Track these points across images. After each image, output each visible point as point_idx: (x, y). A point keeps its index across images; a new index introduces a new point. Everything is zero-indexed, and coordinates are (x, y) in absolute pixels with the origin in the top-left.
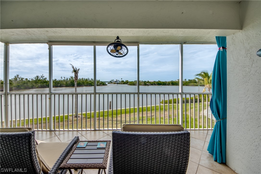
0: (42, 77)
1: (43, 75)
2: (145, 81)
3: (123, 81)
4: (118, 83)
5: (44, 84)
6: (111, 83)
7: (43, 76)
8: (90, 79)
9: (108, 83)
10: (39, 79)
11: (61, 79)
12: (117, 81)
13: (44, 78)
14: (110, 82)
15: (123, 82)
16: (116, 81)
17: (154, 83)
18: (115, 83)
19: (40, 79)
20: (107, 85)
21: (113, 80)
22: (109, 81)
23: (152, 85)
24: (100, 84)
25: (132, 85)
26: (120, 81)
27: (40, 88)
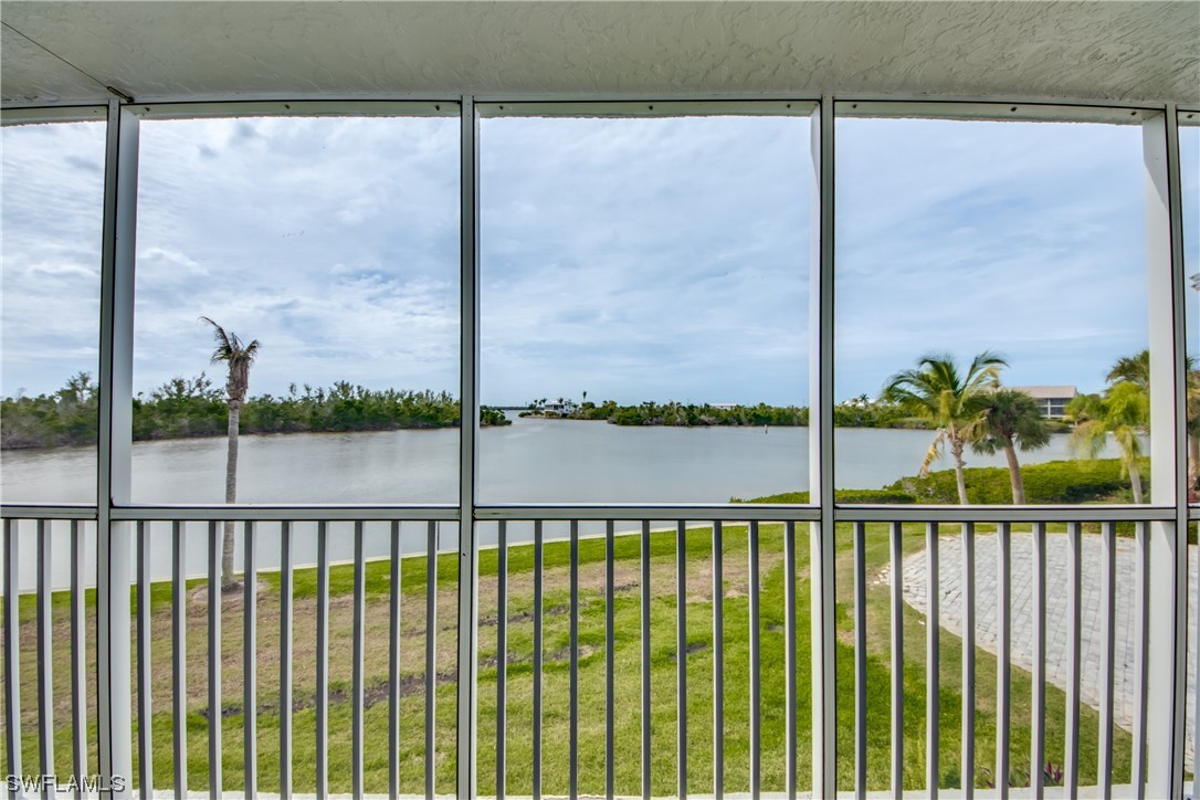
0: (199, 385)
1: (203, 374)
2: (692, 407)
3: (592, 405)
4: (564, 411)
5: (205, 419)
6: (536, 413)
7: (204, 380)
8: (435, 396)
9: (520, 412)
10: (185, 393)
11: (291, 395)
12: (562, 407)
13: (207, 389)
14: (532, 407)
15: (588, 412)
16: (556, 403)
17: (735, 413)
18: (551, 416)
19: (188, 396)
20: (509, 423)
21: (544, 401)
22: (524, 406)
23: (725, 423)
25: (628, 424)
26: (575, 406)
27: (185, 436)
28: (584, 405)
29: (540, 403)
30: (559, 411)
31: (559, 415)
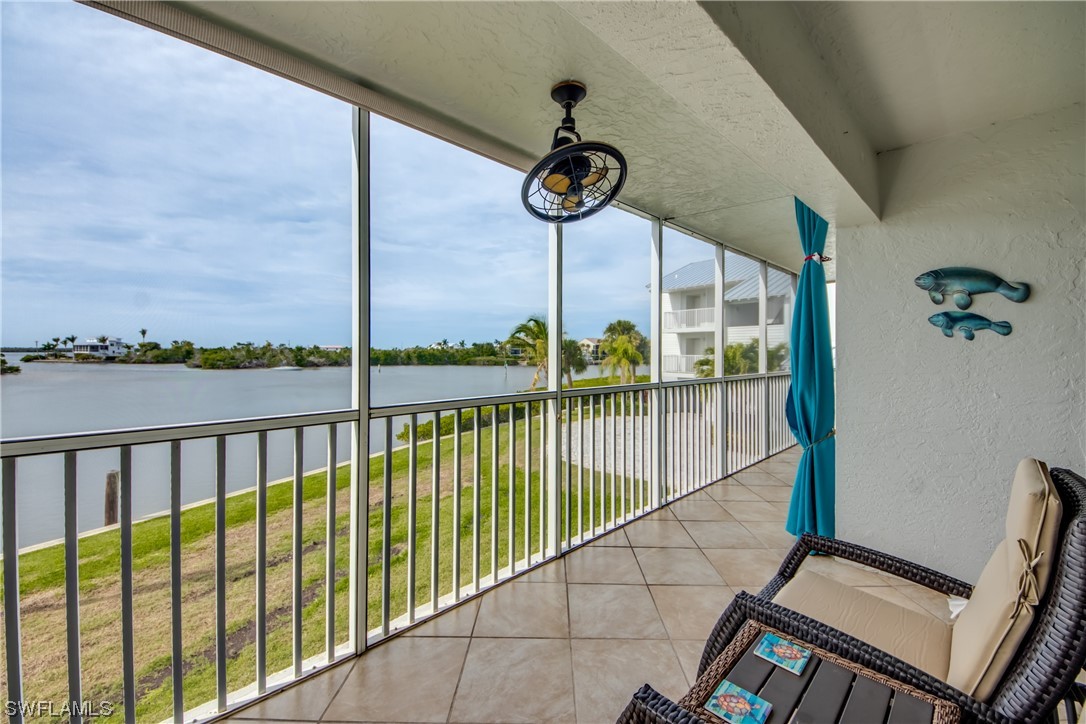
2: (300, 349)
3: (156, 346)
4: (110, 353)
6: (56, 356)
9: (24, 355)
14: (47, 348)
15: (150, 354)
16: (95, 342)
17: (345, 356)
18: (85, 359)
20: (15, 370)
21: (73, 340)
22: (34, 346)
23: (336, 363)
25: (218, 368)
26: (128, 347)
28: (142, 346)
29: (65, 343)
30: (100, 354)
31: (99, 358)
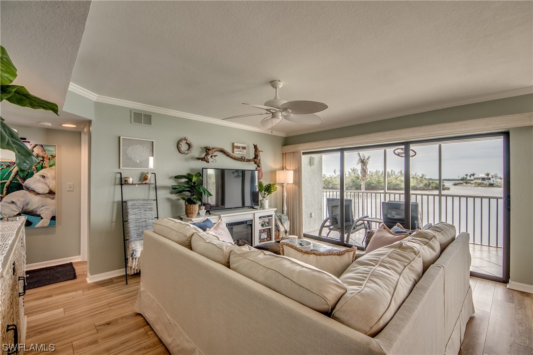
4: (491, 182)
6: (466, 183)
8: (396, 173)
9: (454, 182)
12: (489, 179)
14: (463, 179)
16: (483, 176)
18: (479, 185)
20: (449, 189)
21: (473, 175)
24: (426, 185)
29: (470, 176)
30: (486, 182)
31: (486, 184)
